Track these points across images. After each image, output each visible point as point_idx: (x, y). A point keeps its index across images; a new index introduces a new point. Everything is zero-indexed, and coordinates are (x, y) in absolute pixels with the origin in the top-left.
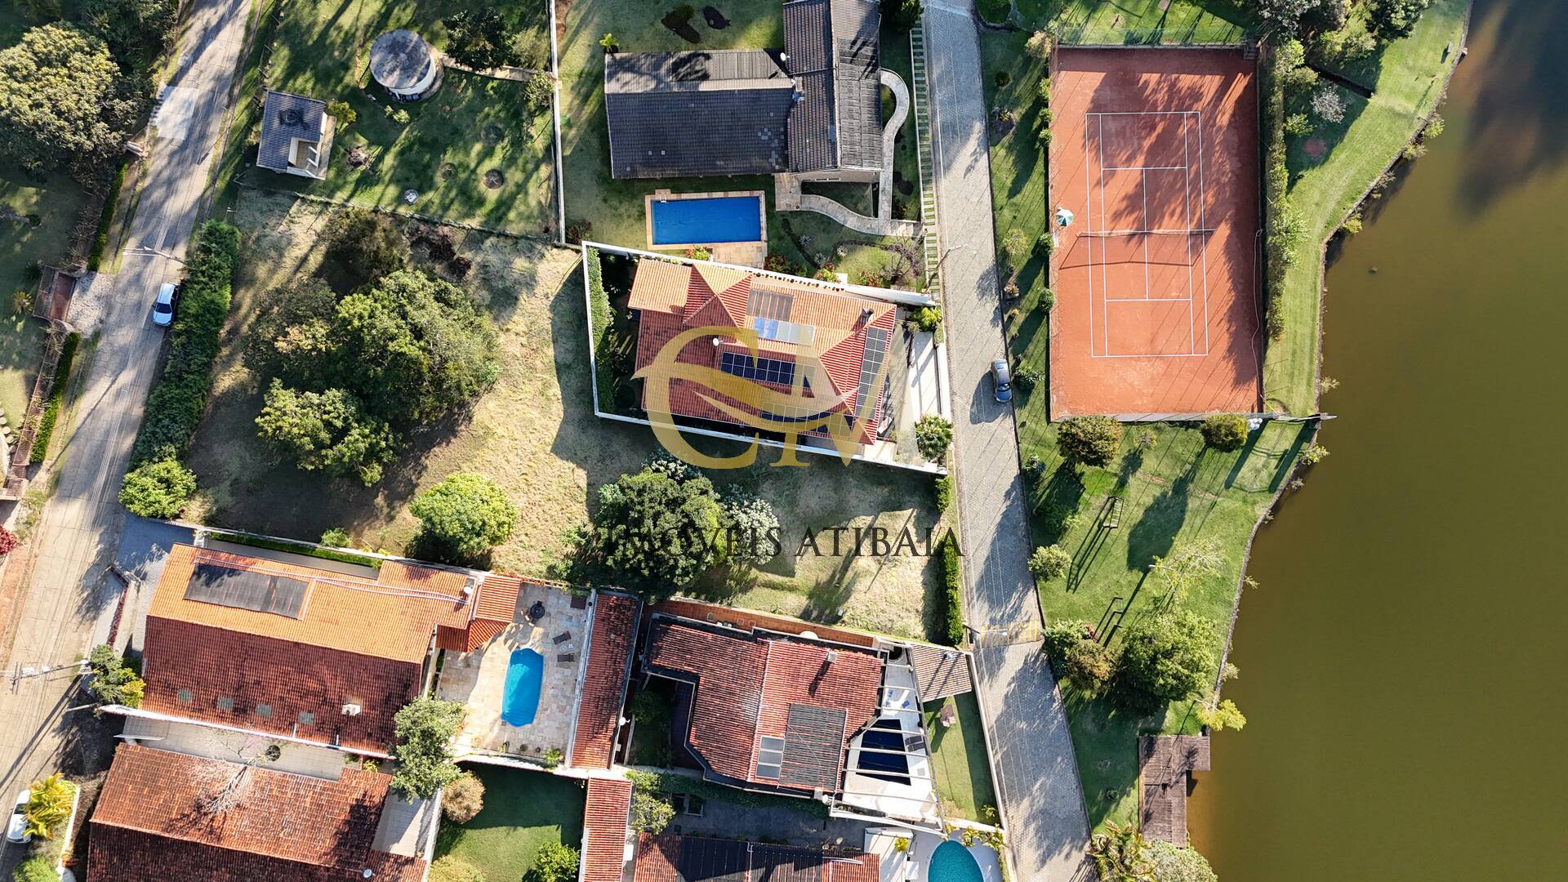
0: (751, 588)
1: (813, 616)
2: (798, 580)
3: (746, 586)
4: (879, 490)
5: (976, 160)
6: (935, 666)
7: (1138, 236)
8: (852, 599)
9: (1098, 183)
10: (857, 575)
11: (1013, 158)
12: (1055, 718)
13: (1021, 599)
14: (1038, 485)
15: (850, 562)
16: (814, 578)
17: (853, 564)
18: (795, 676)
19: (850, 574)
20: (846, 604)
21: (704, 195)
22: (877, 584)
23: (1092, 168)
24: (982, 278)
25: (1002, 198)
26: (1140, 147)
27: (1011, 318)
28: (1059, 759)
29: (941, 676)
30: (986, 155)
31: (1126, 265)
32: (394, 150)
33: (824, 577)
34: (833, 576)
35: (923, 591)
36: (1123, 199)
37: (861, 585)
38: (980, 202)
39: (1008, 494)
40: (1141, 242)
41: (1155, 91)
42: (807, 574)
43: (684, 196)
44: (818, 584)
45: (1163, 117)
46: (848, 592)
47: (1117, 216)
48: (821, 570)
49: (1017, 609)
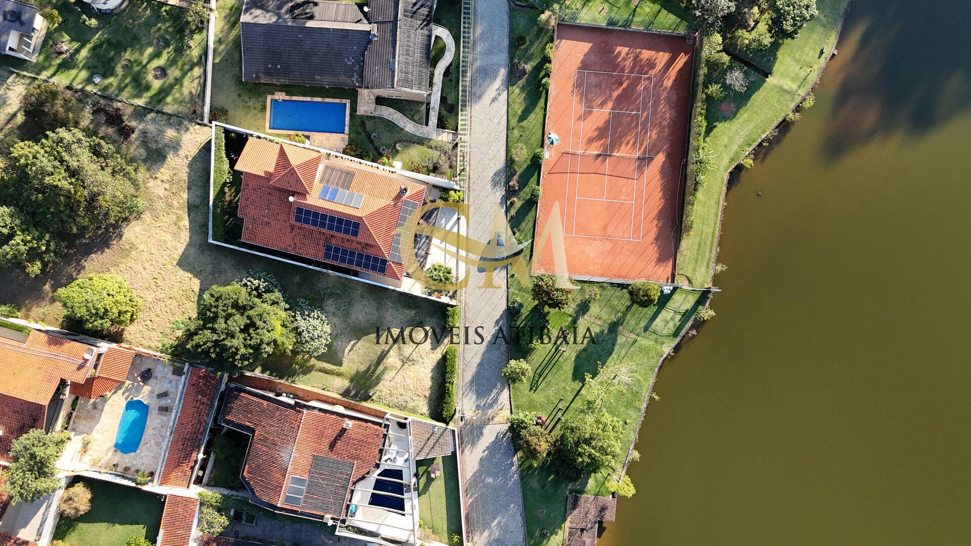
0: (310, 371)
1: (352, 394)
2: (344, 369)
3: (307, 370)
4: (408, 312)
5: (499, 94)
6: (428, 436)
7: (603, 156)
8: (380, 385)
9: (580, 118)
10: (385, 369)
11: (524, 95)
12: (512, 477)
13: (498, 394)
14: (518, 317)
15: (383, 359)
16: (356, 368)
17: (385, 361)
18: (321, 436)
19: (381, 367)
20: (376, 388)
21: (308, 99)
22: (399, 376)
23: (576, 107)
24: (495, 175)
25: (514, 121)
26: (611, 96)
27: (512, 204)
28: (512, 506)
29: (431, 443)
30: (506, 92)
31: (593, 175)
32: (89, 46)
33: (362, 368)
34: (369, 368)
35: (431, 383)
36: (596, 130)
37: (388, 376)
38: (499, 123)
39: (497, 322)
40: (605, 160)
41: (624, 59)
42: (351, 365)
43: (294, 98)
44: (357, 372)
45: (628, 78)
46: (378, 380)
47: (590, 141)
48: (361, 363)
49: (495, 400)
